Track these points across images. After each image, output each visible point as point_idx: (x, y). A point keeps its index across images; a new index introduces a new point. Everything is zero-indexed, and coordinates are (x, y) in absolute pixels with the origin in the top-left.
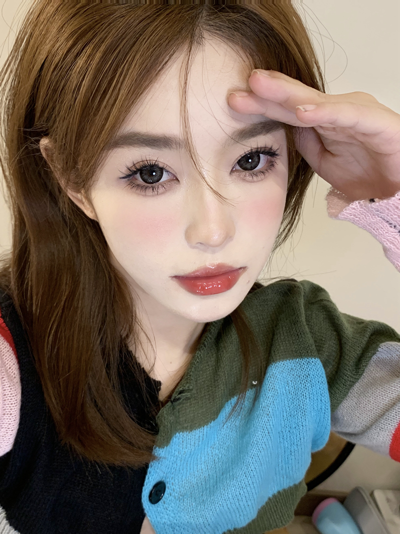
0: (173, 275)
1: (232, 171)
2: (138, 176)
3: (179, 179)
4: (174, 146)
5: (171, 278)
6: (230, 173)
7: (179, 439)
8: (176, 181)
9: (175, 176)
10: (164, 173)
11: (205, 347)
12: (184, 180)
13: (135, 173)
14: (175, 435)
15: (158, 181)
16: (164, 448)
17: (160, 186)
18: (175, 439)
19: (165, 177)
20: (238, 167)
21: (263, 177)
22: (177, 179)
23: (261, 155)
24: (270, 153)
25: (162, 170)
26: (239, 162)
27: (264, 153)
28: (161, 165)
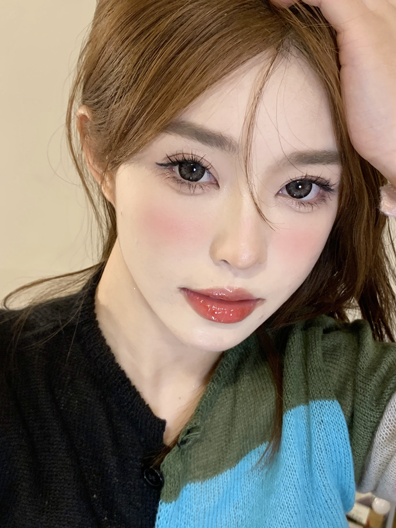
0: (183, 287)
1: (278, 194)
2: (176, 168)
3: (220, 185)
4: (227, 148)
5: (179, 289)
6: (276, 195)
7: (190, 491)
8: (215, 186)
9: (216, 180)
10: (206, 174)
11: (220, 376)
12: (225, 188)
13: (173, 164)
14: (184, 487)
15: (196, 180)
16: (171, 503)
17: (198, 186)
18: (185, 491)
19: (205, 178)
20: (285, 192)
21: (310, 209)
22: (218, 185)
23: (314, 185)
24: (324, 186)
25: (204, 169)
26: (287, 186)
27: (318, 184)
28: (205, 164)
